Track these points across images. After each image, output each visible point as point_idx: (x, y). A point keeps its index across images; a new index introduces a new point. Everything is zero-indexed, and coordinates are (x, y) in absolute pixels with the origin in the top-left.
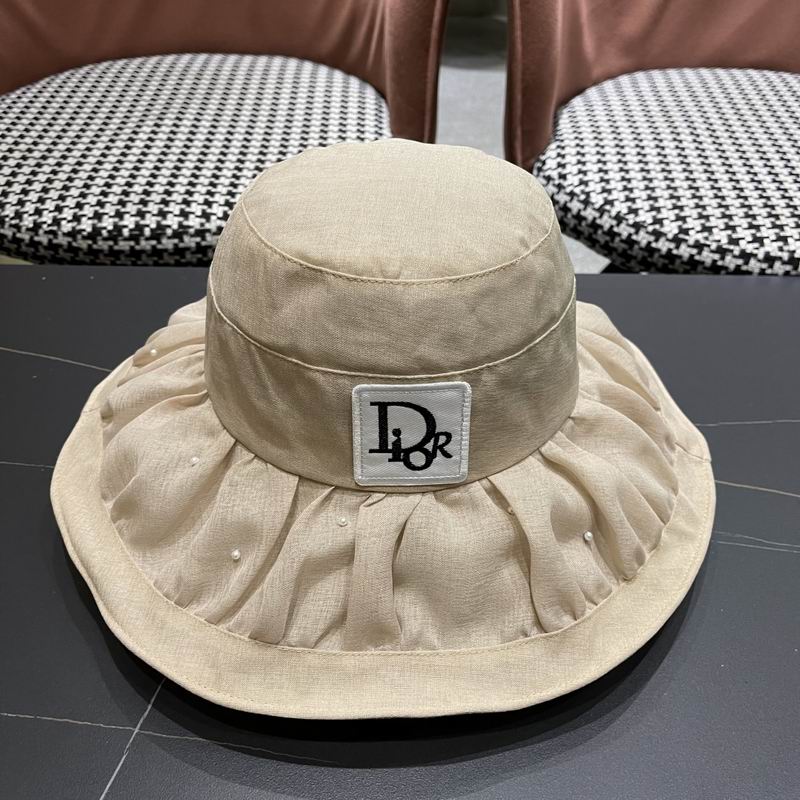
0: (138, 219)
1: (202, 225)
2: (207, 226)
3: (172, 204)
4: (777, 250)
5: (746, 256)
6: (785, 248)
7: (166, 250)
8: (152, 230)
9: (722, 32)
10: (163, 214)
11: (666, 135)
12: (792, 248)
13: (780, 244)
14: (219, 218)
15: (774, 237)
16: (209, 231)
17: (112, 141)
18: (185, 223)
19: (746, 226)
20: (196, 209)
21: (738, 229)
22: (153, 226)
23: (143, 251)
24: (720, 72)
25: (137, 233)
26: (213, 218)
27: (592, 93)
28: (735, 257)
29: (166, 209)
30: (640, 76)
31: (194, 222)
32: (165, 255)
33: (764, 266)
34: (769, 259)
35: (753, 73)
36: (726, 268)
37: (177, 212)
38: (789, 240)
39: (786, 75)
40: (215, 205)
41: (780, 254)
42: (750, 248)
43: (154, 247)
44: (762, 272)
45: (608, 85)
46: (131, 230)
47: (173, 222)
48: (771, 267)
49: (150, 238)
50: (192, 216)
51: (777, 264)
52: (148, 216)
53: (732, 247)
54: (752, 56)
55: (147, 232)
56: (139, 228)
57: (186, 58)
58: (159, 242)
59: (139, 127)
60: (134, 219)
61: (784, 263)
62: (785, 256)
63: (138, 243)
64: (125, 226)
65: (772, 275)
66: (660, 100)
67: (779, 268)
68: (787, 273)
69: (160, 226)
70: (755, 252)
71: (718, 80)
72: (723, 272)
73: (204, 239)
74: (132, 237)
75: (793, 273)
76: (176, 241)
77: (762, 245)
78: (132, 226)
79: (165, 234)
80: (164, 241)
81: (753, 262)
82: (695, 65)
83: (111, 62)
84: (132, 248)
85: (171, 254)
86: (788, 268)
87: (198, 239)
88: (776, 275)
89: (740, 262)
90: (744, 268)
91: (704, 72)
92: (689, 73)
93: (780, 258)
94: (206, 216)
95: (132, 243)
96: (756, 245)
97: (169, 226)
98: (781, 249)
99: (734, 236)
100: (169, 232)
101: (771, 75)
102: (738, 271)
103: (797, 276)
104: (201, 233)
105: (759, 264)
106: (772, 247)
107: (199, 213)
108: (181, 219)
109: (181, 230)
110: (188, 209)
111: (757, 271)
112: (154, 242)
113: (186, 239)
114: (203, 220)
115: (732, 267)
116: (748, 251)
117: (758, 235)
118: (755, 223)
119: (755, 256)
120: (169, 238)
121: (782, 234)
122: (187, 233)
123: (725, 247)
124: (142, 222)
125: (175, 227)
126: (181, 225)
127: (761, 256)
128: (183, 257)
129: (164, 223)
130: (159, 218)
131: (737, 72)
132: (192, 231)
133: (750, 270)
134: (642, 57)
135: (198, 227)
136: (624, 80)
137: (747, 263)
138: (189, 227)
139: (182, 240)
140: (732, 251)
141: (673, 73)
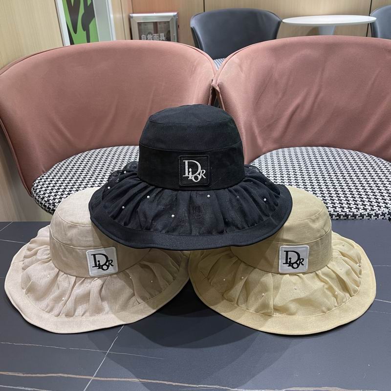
9: (309, 135)
11: (285, 173)
17: (96, 179)
24: (309, 148)
27: (262, 157)
30: (280, 150)
35: (321, 148)
39: (332, 149)
45: (268, 154)
54: (321, 142)
57: (121, 147)
59: (105, 174)
66: (285, 160)
71: (307, 151)
82: (300, 146)
83: (94, 150)
91: (303, 148)
101: (326, 148)
131: (315, 148)
134: (281, 144)
136: (274, 152)
141: (292, 149)
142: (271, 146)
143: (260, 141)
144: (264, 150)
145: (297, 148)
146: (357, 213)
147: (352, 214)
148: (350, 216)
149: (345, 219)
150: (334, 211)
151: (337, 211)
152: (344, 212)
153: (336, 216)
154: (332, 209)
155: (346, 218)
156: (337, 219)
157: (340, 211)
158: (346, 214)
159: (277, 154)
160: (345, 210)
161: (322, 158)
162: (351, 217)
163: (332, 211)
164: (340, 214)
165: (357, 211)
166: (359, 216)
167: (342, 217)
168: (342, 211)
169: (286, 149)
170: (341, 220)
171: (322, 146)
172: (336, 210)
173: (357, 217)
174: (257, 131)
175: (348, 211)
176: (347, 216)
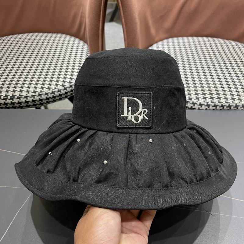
0: (6, 93)
1: (27, 94)
2: (28, 95)
3: (17, 88)
4: (203, 102)
5: (194, 104)
6: (206, 101)
7: (15, 103)
8: (10, 97)
9: (196, 26)
10: (14, 91)
12: (208, 101)
13: (204, 100)
14: (32, 92)
15: (202, 98)
16: (28, 96)
18: (21, 94)
19: (194, 94)
20: (25, 89)
21: (192, 95)
22: (11, 95)
23: (8, 103)
24: (195, 38)
25: (6, 97)
26: (30, 92)
28: (191, 104)
29: (15, 90)
30: (170, 40)
31: (24, 94)
32: (15, 104)
33: (199, 107)
34: (201, 105)
35: (205, 38)
36: (188, 107)
37: (19, 91)
38: (207, 99)
39: (215, 39)
40: (31, 88)
41: (204, 103)
42: (195, 101)
43: (11, 102)
44: (199, 109)
45: (160, 43)
46: (4, 97)
47: (17, 94)
48: (201, 107)
49: (10, 99)
50: (23, 92)
51: (203, 106)
52: (9, 92)
53: (190, 101)
54: (205, 33)
55: (9, 97)
56: (6, 96)
57: (31, 34)
58: (13, 100)
59: (11, 60)
60: (5, 93)
61: (205, 106)
62: (206, 104)
63: (6, 101)
64: (2, 96)
65: (202, 109)
67: (204, 107)
68: (206, 109)
69: (13, 96)
70: (197, 102)
71: (194, 41)
72: (187, 108)
73: (27, 99)
74: (4, 99)
75: (208, 109)
76: (18, 100)
77: (199, 100)
78: (4, 95)
79: (14, 98)
80: (15, 100)
81: (196, 105)
82: (188, 36)
83: (7, 37)
84: (4, 102)
85: (17, 104)
86: (207, 107)
87: (25, 99)
88: (203, 109)
89: (192, 105)
90: (193, 107)
91: (190, 38)
92: (185, 39)
93: (204, 105)
94: (28, 92)
95: (4, 101)
96: (197, 100)
97: (16, 95)
98: (204, 102)
99: (191, 97)
100: (16, 97)
101: (210, 39)
102: (192, 108)
103: (210, 110)
104: (26, 97)
105: (198, 106)
106: (201, 101)
107: (26, 91)
108: (20, 93)
109: (20, 96)
110: (22, 90)
111: (197, 108)
112: (11, 100)
113: (21, 99)
114: (27, 93)
115: (190, 107)
116: (194, 102)
117: (198, 97)
118: (197, 93)
119: (196, 103)
120: (16, 99)
121: (205, 97)
122: (21, 97)
123: (188, 101)
124: (7, 94)
125: (18, 95)
126: (20, 95)
127: (198, 104)
128: (21, 104)
129: (14, 94)
130: (13, 93)
131: (200, 38)
132: (23, 97)
133: (195, 108)
135: (25, 95)
137: (194, 106)
138: (22, 95)
139: (20, 100)
140: (189, 102)
141: (180, 39)
142: (162, 35)
143: (153, 31)
144: (156, 39)
145: (185, 38)
146: (240, 104)
147: (234, 105)
148: (232, 107)
149: (228, 110)
150: (219, 102)
151: (221, 103)
152: (228, 103)
153: (220, 107)
154: (217, 100)
155: (229, 108)
156: (221, 110)
157: (224, 102)
158: (229, 104)
159: (168, 43)
160: (229, 101)
161: (207, 48)
162: (234, 107)
163: (217, 102)
164: (224, 105)
165: (240, 103)
166: (241, 107)
167: (225, 108)
168: (226, 102)
169: (175, 39)
170: (224, 110)
171: (207, 36)
172: (220, 101)
173: (239, 108)
174: (150, 22)
175: (231, 103)
176: (230, 106)
